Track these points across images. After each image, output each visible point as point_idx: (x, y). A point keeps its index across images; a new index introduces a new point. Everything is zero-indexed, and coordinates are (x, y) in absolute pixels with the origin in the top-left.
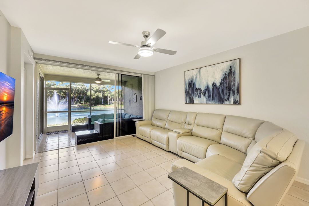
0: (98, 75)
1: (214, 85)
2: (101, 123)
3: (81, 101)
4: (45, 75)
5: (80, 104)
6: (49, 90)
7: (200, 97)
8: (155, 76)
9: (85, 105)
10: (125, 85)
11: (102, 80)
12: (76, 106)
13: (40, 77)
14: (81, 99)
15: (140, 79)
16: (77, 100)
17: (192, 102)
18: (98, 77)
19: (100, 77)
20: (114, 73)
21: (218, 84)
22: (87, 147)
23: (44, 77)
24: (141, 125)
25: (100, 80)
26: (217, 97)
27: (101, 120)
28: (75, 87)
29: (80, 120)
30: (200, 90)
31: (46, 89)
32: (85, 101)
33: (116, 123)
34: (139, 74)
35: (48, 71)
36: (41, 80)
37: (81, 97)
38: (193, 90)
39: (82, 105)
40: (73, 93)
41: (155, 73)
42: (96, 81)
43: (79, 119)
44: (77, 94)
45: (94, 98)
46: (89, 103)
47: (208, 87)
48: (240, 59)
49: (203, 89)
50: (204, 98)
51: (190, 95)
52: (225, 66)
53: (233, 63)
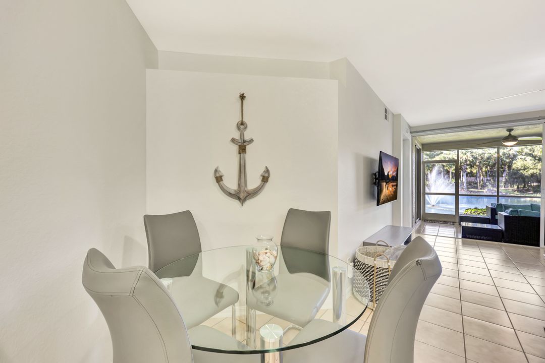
0: (510, 130)
2: (507, 215)
4: (423, 145)
6: (432, 164)
9: (506, 190)
11: (520, 139)
12: (484, 191)
13: (417, 149)
16: (486, 179)
18: (510, 134)
19: (513, 133)
20: (539, 124)
22: (478, 246)
23: (421, 148)
25: (514, 138)
27: (509, 210)
28: (483, 154)
29: (476, 210)
31: (424, 163)
32: (506, 181)
35: (425, 140)
36: (418, 152)
40: (477, 166)
42: (504, 142)
44: (487, 167)
45: (532, 175)
46: (518, 186)
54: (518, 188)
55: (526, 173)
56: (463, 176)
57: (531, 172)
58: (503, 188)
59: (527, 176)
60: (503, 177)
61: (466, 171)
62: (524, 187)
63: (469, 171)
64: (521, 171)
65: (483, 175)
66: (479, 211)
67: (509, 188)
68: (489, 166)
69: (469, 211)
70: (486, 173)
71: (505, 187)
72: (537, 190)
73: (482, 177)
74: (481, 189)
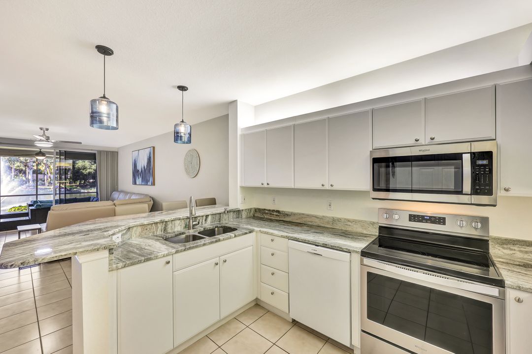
1: (144, 167)
8: (117, 152)
17: (135, 183)
21: (146, 167)
25: (43, 155)
26: (145, 179)
34: (92, 150)
38: (136, 171)
40: (44, 163)
41: (118, 148)
42: (37, 156)
43: (20, 206)
45: (89, 173)
46: (80, 182)
47: (142, 169)
48: (154, 148)
49: (140, 171)
50: (140, 179)
51: (135, 176)
52: (147, 151)
53: (151, 150)
54: (80, 184)
55: (85, 172)
56: (29, 173)
57: (89, 170)
59: (86, 175)
61: (32, 168)
62: (85, 183)
63: (35, 168)
64: (82, 170)
67: (73, 184)
69: (13, 210)
71: (70, 184)
72: (94, 185)
74: (48, 186)
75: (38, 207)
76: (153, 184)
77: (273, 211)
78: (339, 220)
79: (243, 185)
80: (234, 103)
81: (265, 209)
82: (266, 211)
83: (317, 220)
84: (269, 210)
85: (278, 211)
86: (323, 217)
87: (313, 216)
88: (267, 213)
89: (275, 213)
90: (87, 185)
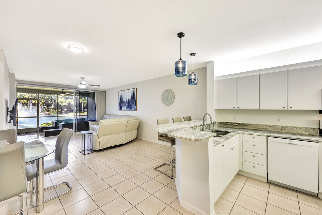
1: (129, 100)
2: (63, 124)
3: (48, 108)
5: (47, 111)
7: (124, 106)
10: (88, 96)
12: (43, 114)
14: (48, 106)
15: (94, 93)
16: (43, 107)
17: (121, 109)
18: (63, 91)
21: (130, 100)
24: (92, 124)
26: (130, 107)
27: (64, 122)
29: (47, 124)
30: (124, 102)
32: (54, 108)
33: (75, 123)
34: (93, 90)
37: (49, 104)
38: (122, 102)
39: (50, 113)
41: (106, 90)
44: (44, 101)
45: (65, 106)
47: (127, 101)
48: (136, 89)
49: (125, 102)
50: (125, 107)
51: (121, 105)
52: (132, 91)
53: (134, 90)
55: (62, 105)
57: (64, 104)
58: (52, 112)
60: (52, 106)
61: (32, 102)
64: (60, 104)
65: (42, 105)
66: (49, 124)
67: (55, 112)
68: (45, 100)
69: (44, 125)
70: (43, 104)
73: (41, 106)
75: (66, 123)
76: (136, 110)
77: (234, 123)
78: (287, 127)
79: (217, 109)
80: (211, 62)
81: (228, 122)
82: (229, 124)
83: (269, 128)
84: (231, 123)
85: (239, 124)
86: (274, 126)
87: (266, 126)
88: (230, 125)
89: (236, 125)
90: (62, 113)
